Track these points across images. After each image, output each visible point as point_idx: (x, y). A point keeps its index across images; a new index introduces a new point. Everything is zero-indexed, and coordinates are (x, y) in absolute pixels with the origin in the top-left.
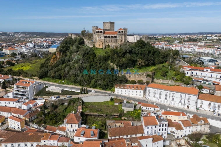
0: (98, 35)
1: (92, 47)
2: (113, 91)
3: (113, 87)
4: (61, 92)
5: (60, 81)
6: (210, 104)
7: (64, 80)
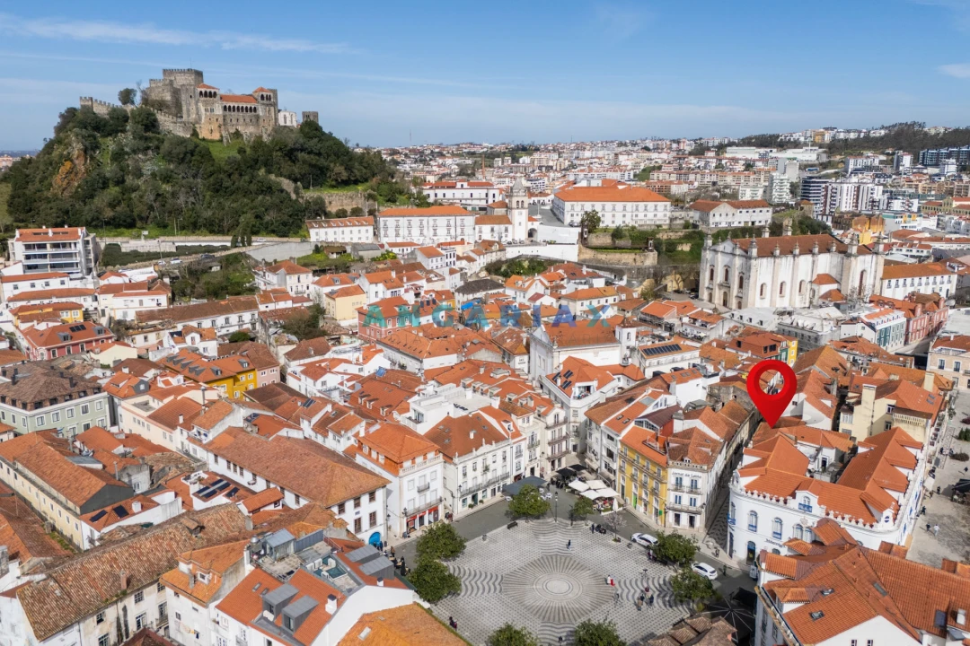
0: (206, 104)
1: (189, 136)
2: (305, 236)
3: (300, 227)
4: (174, 250)
5: (134, 231)
6: (492, 230)
7: (143, 228)
